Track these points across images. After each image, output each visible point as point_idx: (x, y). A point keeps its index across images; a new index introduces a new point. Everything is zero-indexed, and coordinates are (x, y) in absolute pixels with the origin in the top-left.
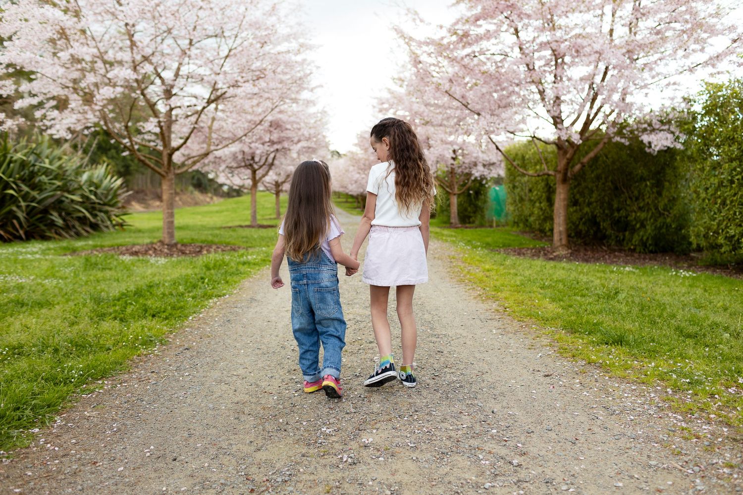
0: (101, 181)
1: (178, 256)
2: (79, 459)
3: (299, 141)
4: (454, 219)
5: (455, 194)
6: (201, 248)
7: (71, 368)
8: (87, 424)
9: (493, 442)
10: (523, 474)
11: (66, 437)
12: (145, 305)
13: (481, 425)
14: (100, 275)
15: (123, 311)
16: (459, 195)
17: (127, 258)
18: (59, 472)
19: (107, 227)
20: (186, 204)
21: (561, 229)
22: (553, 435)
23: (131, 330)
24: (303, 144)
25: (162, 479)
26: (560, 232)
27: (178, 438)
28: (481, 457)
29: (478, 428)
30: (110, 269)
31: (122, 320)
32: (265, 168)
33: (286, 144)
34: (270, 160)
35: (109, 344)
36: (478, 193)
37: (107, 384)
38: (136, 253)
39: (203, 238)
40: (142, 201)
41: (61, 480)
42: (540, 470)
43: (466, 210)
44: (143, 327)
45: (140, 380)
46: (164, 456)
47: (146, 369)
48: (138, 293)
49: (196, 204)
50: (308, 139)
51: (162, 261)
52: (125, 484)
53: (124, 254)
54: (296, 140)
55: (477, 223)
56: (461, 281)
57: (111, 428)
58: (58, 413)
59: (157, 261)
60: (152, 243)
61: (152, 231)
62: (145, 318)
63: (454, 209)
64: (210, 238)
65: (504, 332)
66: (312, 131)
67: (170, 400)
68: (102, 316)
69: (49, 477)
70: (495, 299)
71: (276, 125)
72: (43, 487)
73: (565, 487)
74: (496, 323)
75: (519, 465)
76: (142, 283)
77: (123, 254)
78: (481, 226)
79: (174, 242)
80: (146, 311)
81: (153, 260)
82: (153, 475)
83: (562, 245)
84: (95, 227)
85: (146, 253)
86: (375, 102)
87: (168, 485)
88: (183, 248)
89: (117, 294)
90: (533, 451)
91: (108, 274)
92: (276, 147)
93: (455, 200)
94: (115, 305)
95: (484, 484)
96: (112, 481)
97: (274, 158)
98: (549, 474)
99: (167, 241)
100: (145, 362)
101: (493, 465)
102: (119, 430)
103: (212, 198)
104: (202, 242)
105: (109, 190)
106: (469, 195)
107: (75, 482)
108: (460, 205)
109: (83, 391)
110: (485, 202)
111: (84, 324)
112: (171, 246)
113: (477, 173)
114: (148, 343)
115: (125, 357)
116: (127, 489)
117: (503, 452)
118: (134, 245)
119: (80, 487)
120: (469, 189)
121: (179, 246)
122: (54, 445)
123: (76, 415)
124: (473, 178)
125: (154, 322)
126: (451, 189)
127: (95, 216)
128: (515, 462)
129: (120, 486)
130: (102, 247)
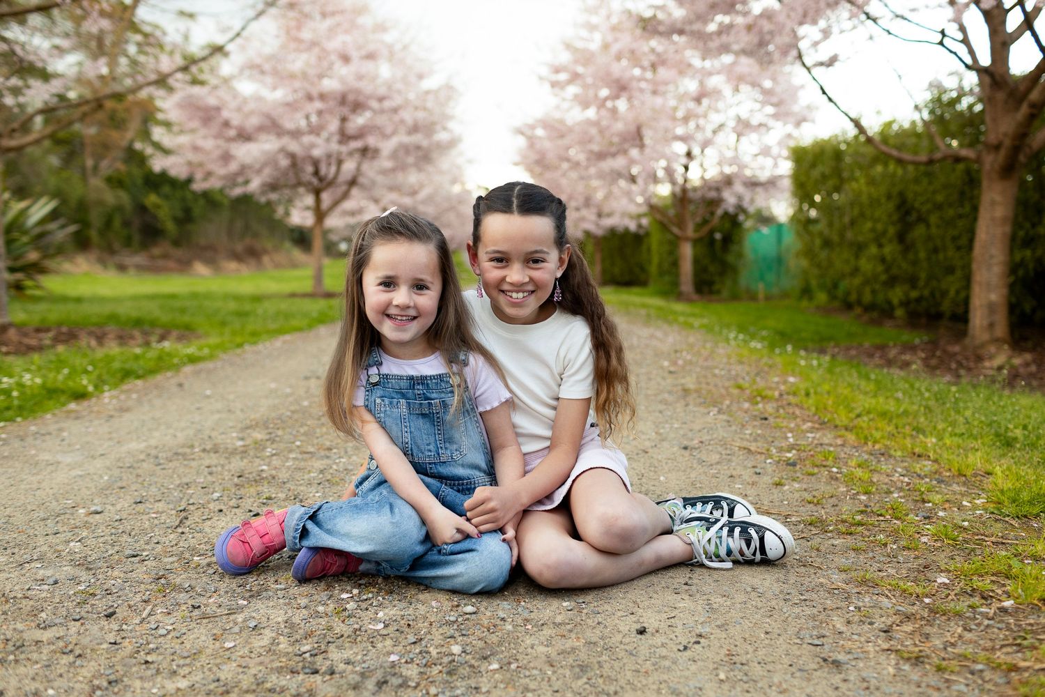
4: (688, 286)
5: (687, 239)
16: (696, 242)
21: (994, 297)
24: (403, 138)
26: (991, 308)
33: (372, 140)
36: (728, 240)
43: (705, 270)
50: (412, 130)
54: (388, 130)
55: (725, 293)
63: (687, 267)
66: (421, 116)
71: (350, 103)
78: (735, 297)
83: (996, 340)
86: (545, 71)
92: (353, 144)
93: (687, 252)
97: (357, 172)
106: (712, 242)
108: (696, 261)
110: (740, 255)
113: (730, 199)
120: (711, 232)
124: (719, 212)
126: (680, 228)
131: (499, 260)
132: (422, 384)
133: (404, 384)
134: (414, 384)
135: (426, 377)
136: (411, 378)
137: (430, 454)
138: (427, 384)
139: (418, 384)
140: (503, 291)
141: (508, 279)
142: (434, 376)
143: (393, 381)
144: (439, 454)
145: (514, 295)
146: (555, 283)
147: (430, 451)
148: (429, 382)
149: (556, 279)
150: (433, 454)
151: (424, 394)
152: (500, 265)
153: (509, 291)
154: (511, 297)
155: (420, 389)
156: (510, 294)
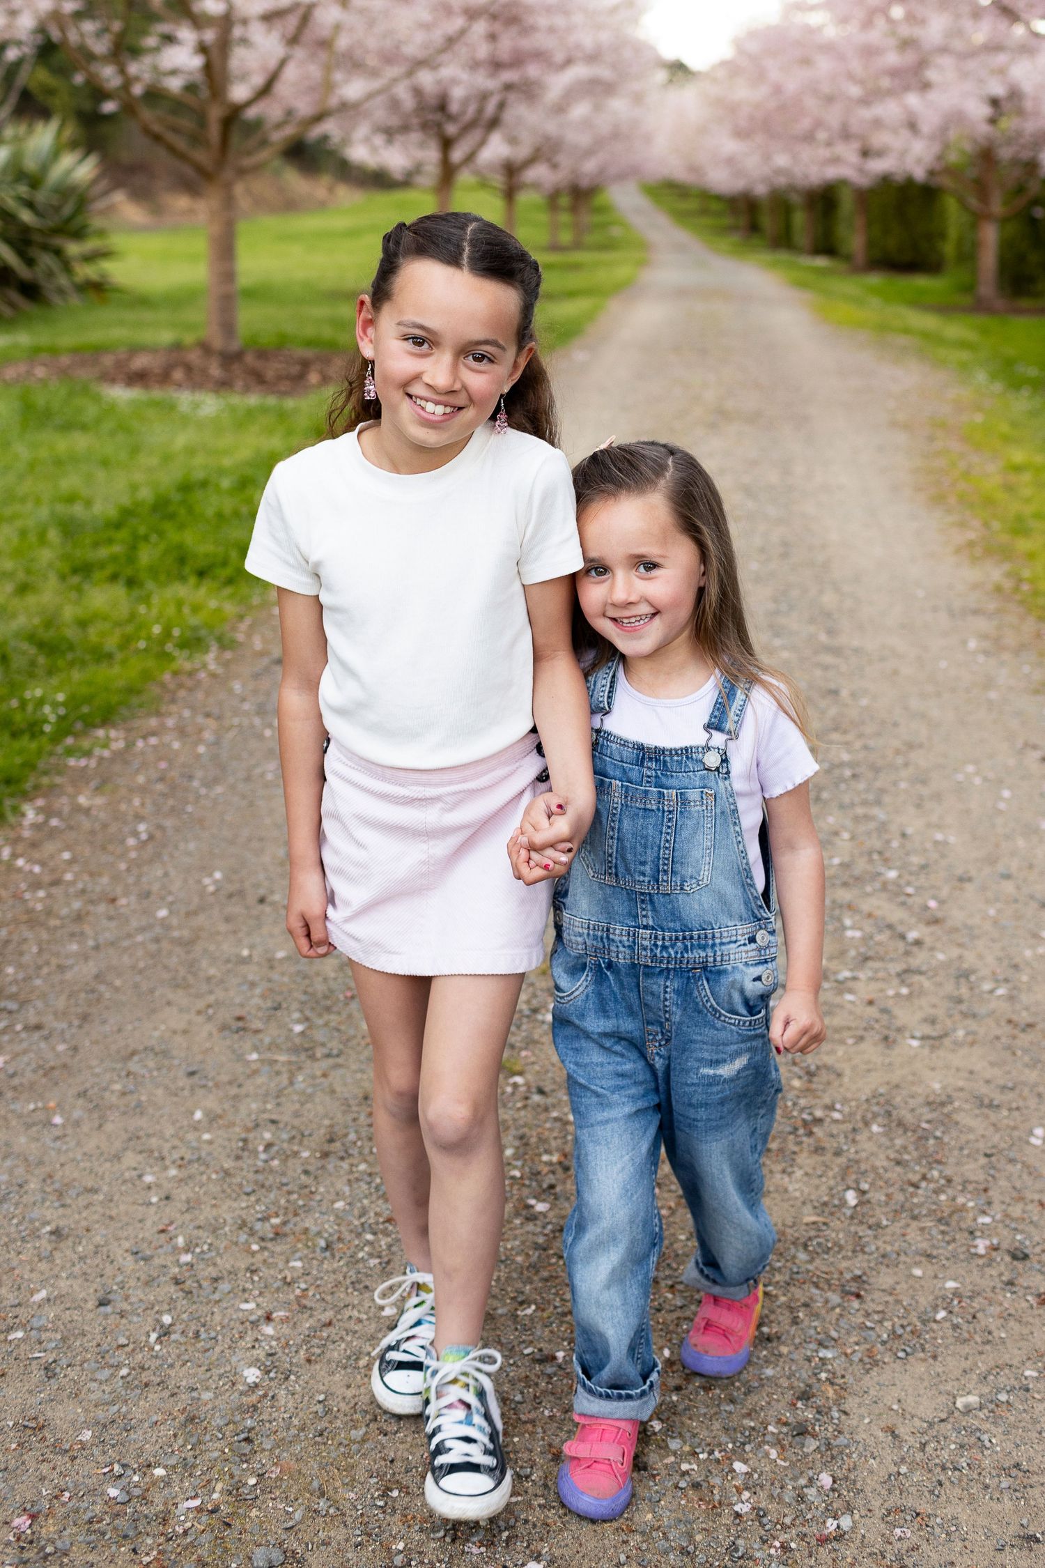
0: (45, 168)
1: (247, 390)
2: (83, 891)
3: (569, 62)
4: (987, 286)
5: (993, 218)
6: (305, 365)
7: (41, 702)
8: (86, 824)
9: (884, 895)
10: (919, 959)
11: (49, 847)
12: (180, 546)
13: (871, 861)
14: (62, 444)
15: (131, 558)
16: (1004, 221)
17: (120, 394)
18: (49, 912)
19: (61, 291)
20: (261, 204)
22: (1009, 887)
23: (154, 611)
25: (240, 935)
27: (266, 859)
28: (848, 922)
29: (861, 866)
30: (84, 427)
31: (131, 583)
32: (476, 135)
33: (533, 71)
34: (490, 108)
35: (111, 643)
37: (116, 738)
38: (139, 378)
39: (309, 331)
40: (141, 195)
41: (56, 928)
42: (955, 952)
44: (179, 604)
45: (182, 732)
46: (241, 893)
47: (193, 708)
48: (162, 509)
49: (290, 205)
50: (593, 58)
51: (209, 404)
52: (174, 941)
53: (113, 381)
54: (559, 57)
56: (938, 500)
57: (135, 834)
58: (26, 796)
59: (196, 406)
60: (177, 347)
61: (176, 300)
62: (183, 579)
63: (989, 259)
64: (327, 333)
65: (995, 646)
66: (605, 37)
67: (248, 779)
68: (84, 570)
69: (33, 921)
70: (1004, 553)
72: (25, 940)
73: (987, 986)
74: (982, 624)
75: (918, 943)
76: (168, 478)
77: (108, 378)
79: (235, 346)
80: (182, 560)
81: (185, 399)
82: (223, 927)
84: (31, 291)
85: (164, 378)
87: (252, 947)
88: (258, 364)
89: (112, 513)
90: (957, 916)
91: (81, 442)
92: (508, 76)
93: (991, 234)
94: (110, 541)
95: (835, 973)
96: (149, 935)
97: (502, 106)
98: (970, 959)
99: (218, 343)
100: (190, 690)
101: (867, 939)
102: (151, 837)
103: (331, 190)
104: (309, 343)
105: (66, 191)
106: (1033, 221)
107: (82, 934)
108: (1006, 246)
109: (70, 752)
111: (49, 594)
112: (230, 359)
114: (193, 643)
115: (147, 676)
116: (178, 950)
117: (895, 914)
118: (135, 350)
119: (91, 943)
121: (250, 359)
122: (30, 860)
123: (63, 803)
125: (203, 591)
127: (30, 262)
128: (912, 935)
129: (165, 945)
130: (54, 351)
131: (418, 341)
132: (657, 761)
133: (628, 753)
134: (643, 758)
135: (664, 750)
136: (641, 748)
137: (642, 878)
138: (665, 762)
139: (651, 759)
140: (410, 396)
141: (426, 379)
142: (676, 750)
143: (614, 746)
144: (657, 881)
145: (430, 407)
146: (499, 403)
147: (644, 875)
148: (668, 759)
149: (502, 396)
150: (647, 879)
151: (657, 777)
152: (416, 349)
153: (421, 398)
154: (423, 409)
155: (651, 768)
156: (423, 403)
